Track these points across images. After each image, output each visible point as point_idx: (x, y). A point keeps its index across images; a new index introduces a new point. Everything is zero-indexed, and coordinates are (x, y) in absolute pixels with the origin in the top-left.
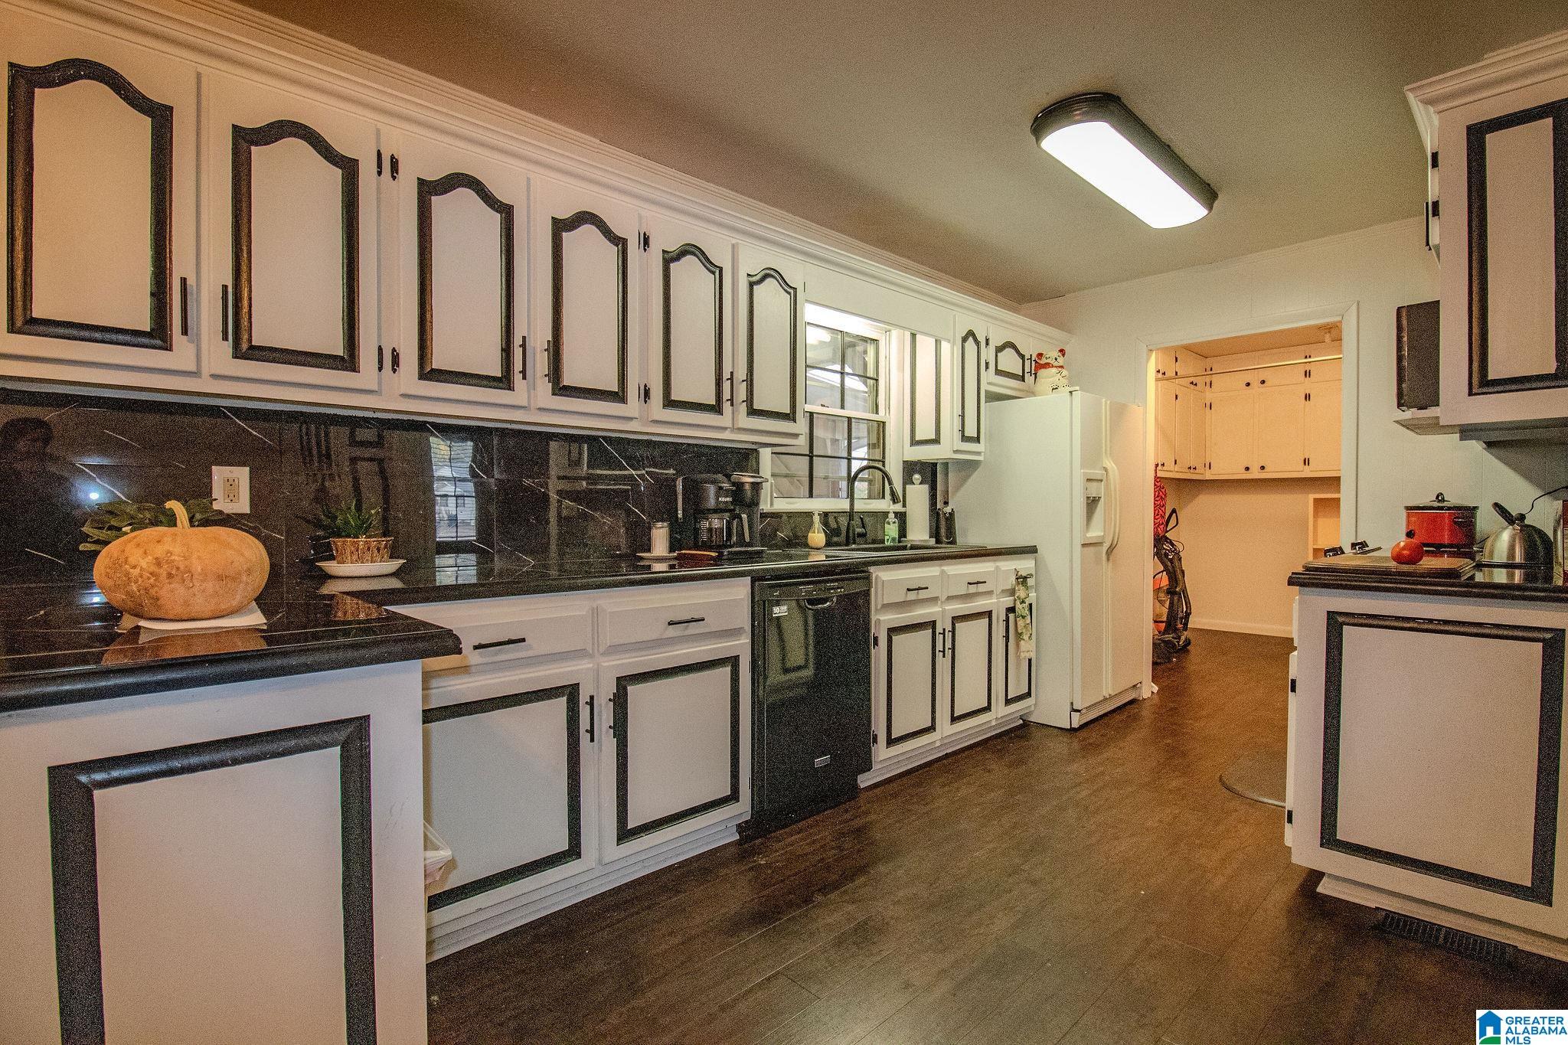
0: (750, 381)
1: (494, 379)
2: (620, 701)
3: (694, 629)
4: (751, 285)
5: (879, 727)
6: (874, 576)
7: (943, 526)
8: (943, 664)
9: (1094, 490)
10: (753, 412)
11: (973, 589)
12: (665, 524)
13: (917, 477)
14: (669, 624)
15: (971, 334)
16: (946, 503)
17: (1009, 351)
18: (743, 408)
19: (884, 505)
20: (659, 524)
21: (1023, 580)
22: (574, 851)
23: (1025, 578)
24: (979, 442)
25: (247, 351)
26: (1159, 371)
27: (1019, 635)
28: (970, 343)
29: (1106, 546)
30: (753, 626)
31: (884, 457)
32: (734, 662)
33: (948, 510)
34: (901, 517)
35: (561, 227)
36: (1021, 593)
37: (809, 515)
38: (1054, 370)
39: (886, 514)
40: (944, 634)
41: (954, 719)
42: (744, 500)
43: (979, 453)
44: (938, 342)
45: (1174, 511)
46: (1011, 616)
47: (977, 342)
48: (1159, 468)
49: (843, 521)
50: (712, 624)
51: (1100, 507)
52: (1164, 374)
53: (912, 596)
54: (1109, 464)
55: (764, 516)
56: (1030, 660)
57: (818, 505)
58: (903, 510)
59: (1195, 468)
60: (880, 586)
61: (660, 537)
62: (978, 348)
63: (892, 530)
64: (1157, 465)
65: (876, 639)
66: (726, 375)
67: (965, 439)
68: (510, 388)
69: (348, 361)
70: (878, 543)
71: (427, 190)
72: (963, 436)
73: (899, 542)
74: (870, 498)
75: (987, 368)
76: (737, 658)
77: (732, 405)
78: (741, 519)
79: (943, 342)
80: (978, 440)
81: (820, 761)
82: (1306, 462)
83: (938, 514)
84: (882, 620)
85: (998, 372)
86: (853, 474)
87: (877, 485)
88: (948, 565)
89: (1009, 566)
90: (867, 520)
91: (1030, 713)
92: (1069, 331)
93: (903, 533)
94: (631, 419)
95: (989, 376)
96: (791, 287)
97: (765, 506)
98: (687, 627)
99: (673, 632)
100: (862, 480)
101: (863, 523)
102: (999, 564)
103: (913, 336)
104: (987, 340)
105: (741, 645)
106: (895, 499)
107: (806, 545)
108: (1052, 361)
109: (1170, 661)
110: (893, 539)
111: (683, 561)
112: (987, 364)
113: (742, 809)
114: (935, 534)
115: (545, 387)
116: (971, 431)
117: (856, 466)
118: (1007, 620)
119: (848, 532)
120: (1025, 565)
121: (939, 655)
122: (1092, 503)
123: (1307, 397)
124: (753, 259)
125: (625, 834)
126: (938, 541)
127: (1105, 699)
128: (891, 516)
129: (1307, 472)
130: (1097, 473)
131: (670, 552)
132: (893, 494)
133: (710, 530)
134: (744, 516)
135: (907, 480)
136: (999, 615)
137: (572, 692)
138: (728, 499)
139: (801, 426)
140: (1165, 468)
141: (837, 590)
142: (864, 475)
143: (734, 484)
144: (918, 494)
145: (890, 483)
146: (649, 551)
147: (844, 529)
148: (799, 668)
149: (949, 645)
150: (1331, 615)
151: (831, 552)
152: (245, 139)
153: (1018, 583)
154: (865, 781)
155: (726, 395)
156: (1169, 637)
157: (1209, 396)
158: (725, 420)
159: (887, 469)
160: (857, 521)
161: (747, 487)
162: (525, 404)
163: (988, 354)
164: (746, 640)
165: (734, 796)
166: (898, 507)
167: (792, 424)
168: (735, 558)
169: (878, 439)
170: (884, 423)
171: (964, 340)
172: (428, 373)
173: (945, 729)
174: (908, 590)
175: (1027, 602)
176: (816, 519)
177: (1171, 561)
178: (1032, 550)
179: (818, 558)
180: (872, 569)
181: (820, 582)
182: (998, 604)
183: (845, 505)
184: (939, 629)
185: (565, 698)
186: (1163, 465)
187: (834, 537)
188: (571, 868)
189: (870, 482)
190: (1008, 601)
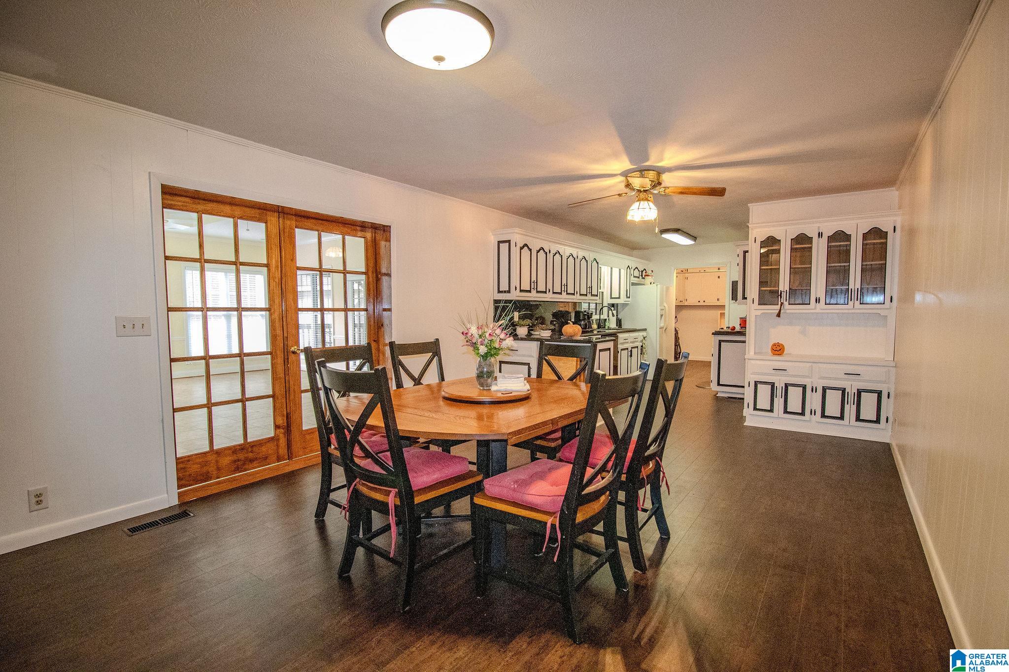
0: (591, 287)
4: (592, 264)
6: (618, 336)
7: (619, 323)
9: (662, 312)
13: (612, 308)
15: (628, 266)
16: (621, 316)
17: (636, 270)
23: (645, 337)
25: (537, 291)
29: (665, 328)
33: (621, 318)
35: (568, 258)
36: (644, 341)
38: (650, 277)
43: (630, 301)
45: (679, 318)
46: (642, 346)
51: (663, 317)
52: (677, 276)
54: (665, 305)
59: (682, 301)
60: (619, 338)
62: (630, 270)
63: (608, 324)
66: (588, 286)
67: (627, 297)
68: (562, 294)
69: (546, 292)
71: (554, 255)
75: (632, 276)
77: (589, 294)
79: (621, 270)
80: (630, 297)
82: (718, 300)
83: (618, 320)
84: (620, 347)
85: (634, 277)
88: (631, 333)
89: (640, 334)
94: (575, 299)
95: (632, 279)
96: (597, 262)
102: (638, 333)
103: (612, 267)
104: (632, 267)
108: (649, 274)
115: (565, 293)
116: (628, 295)
120: (644, 334)
121: (629, 357)
122: (661, 316)
123: (719, 277)
129: (718, 303)
130: (663, 307)
136: (640, 348)
149: (631, 354)
150: (719, 341)
152: (537, 252)
153: (643, 339)
155: (588, 291)
158: (588, 297)
161: (590, 314)
162: (563, 297)
163: (632, 271)
167: (597, 297)
172: (553, 293)
178: (645, 330)
180: (618, 334)
182: (639, 344)
184: (629, 351)
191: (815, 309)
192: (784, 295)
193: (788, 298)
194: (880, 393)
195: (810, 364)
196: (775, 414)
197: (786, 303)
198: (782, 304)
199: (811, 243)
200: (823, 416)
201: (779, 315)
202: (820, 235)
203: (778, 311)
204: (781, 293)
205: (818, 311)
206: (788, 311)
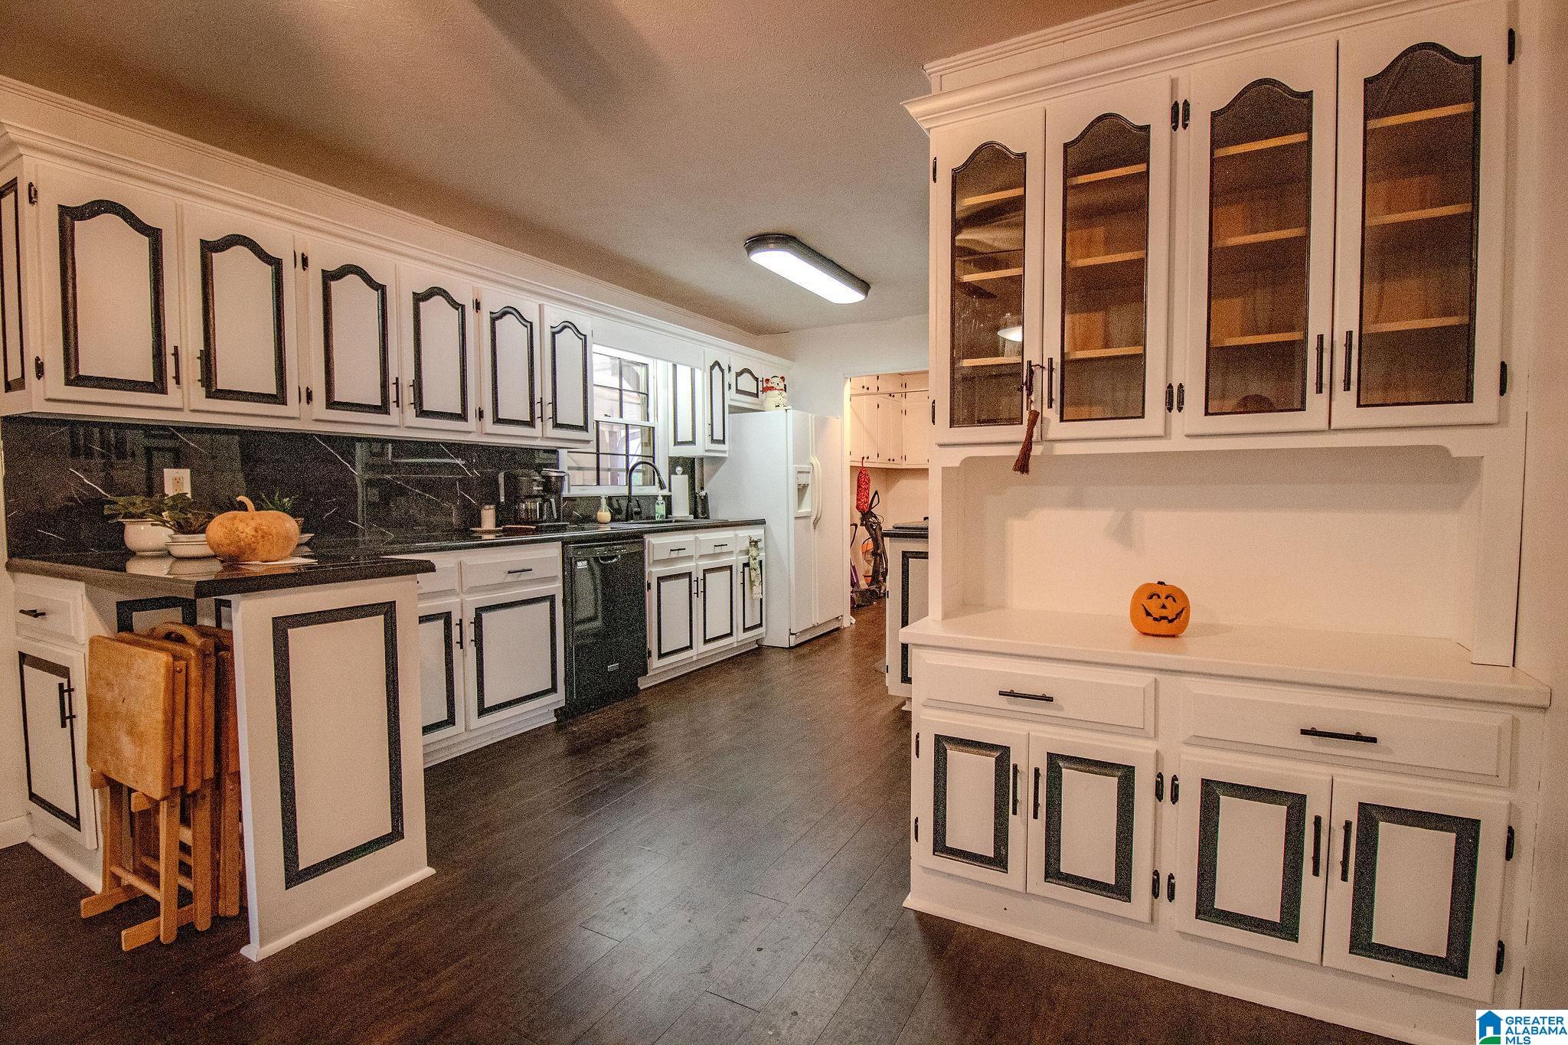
0: (554, 403)
1: (375, 407)
2: (478, 623)
3: (525, 576)
4: (553, 334)
5: (652, 646)
6: (647, 541)
7: (699, 506)
8: (698, 602)
9: (803, 479)
10: (557, 425)
11: (718, 550)
12: (492, 507)
13: (679, 469)
14: (509, 572)
15: (717, 363)
16: (702, 488)
17: (746, 375)
18: (550, 422)
19: (654, 490)
20: (487, 507)
21: (754, 543)
22: (450, 721)
23: (756, 542)
24: (724, 443)
25: (213, 392)
26: (863, 387)
27: (752, 583)
28: (716, 370)
29: (813, 518)
30: (564, 575)
31: (654, 454)
32: (551, 599)
33: (703, 493)
34: (668, 500)
35: (419, 298)
36: (753, 552)
37: (598, 498)
38: (777, 392)
39: (655, 497)
40: (697, 581)
41: (706, 642)
42: (551, 487)
43: (725, 452)
44: (693, 370)
45: (876, 493)
46: (747, 569)
47: (722, 370)
48: (865, 459)
49: (624, 503)
50: (536, 574)
51: (809, 490)
52: (868, 389)
53: (674, 555)
54: (814, 460)
55: (565, 499)
56: (761, 600)
57: (604, 491)
58: (669, 494)
59: (893, 460)
60: (651, 548)
61: (489, 517)
62: (723, 374)
63: (660, 509)
64: (863, 458)
65: (649, 585)
66: (537, 399)
67: (713, 441)
68: (387, 412)
69: (280, 398)
70: (651, 518)
71: (328, 277)
72: (712, 439)
73: (667, 518)
74: (644, 485)
75: (730, 388)
76: (553, 596)
77: (542, 421)
78: (551, 502)
79: (696, 370)
80: (723, 442)
81: (612, 667)
83: (696, 497)
84: (653, 572)
85: (738, 391)
86: (630, 468)
87: (649, 476)
88: (699, 533)
89: (745, 533)
90: (642, 501)
91: (762, 639)
92: (792, 359)
93: (669, 511)
94: (470, 432)
95: (731, 395)
96: (582, 334)
97: (565, 494)
98: (519, 576)
99: (511, 578)
100: (638, 471)
101: (639, 505)
102: (737, 532)
103: (675, 366)
104: (729, 368)
105: (556, 588)
106: (662, 487)
107: (595, 521)
108: (775, 386)
109: (871, 604)
110: (662, 516)
111: (508, 532)
112: (730, 385)
113: (559, 699)
114: (694, 512)
115: (411, 411)
116: (718, 436)
117: (633, 461)
118: (743, 572)
119: (627, 511)
120: (756, 532)
121: (694, 596)
122: (802, 489)
124: (555, 314)
125: (483, 711)
126: (696, 517)
127: (814, 627)
128: (660, 498)
130: (805, 467)
131: (496, 527)
132: (660, 482)
133: (527, 510)
134: (552, 500)
135: (672, 472)
136: (738, 568)
137: (447, 617)
138: (540, 488)
139: (591, 435)
140: (869, 460)
141: (621, 550)
142: (640, 467)
143: (543, 477)
144: (680, 483)
145: (658, 475)
146: (480, 525)
147: (624, 509)
148: (590, 619)
149: (701, 589)
150: (904, 553)
151: (615, 525)
152: (209, 249)
153: (751, 545)
154: (643, 683)
155: (538, 414)
156: (873, 587)
157: (905, 404)
158: (537, 431)
159: (656, 465)
160: (634, 503)
161: (553, 479)
162: (397, 423)
163: (730, 378)
164: (559, 584)
165: (554, 689)
166: (666, 492)
167: (585, 433)
168: (548, 529)
169: (650, 440)
170: (653, 428)
171: (712, 368)
172: (331, 404)
173: (700, 648)
174: (671, 550)
175: (758, 559)
176: (604, 502)
177: (874, 530)
178: (762, 522)
179: (606, 529)
180: (646, 536)
181: (607, 545)
182: (737, 560)
183: (625, 491)
184: (694, 578)
185: (443, 621)
186: (868, 458)
187: (616, 514)
188: (448, 731)
189: (644, 473)
190: (744, 559)
191: (1166, 435)
192: (1041, 380)
193: (1056, 395)
194: (1466, 831)
195: (1152, 676)
196: (1013, 878)
197: (1051, 414)
198: (1035, 416)
199: (1142, 155)
200: (1206, 909)
201: (1023, 465)
202: (1180, 115)
203: (1015, 451)
204: (1031, 373)
205: (1178, 443)
206: (1060, 449)
